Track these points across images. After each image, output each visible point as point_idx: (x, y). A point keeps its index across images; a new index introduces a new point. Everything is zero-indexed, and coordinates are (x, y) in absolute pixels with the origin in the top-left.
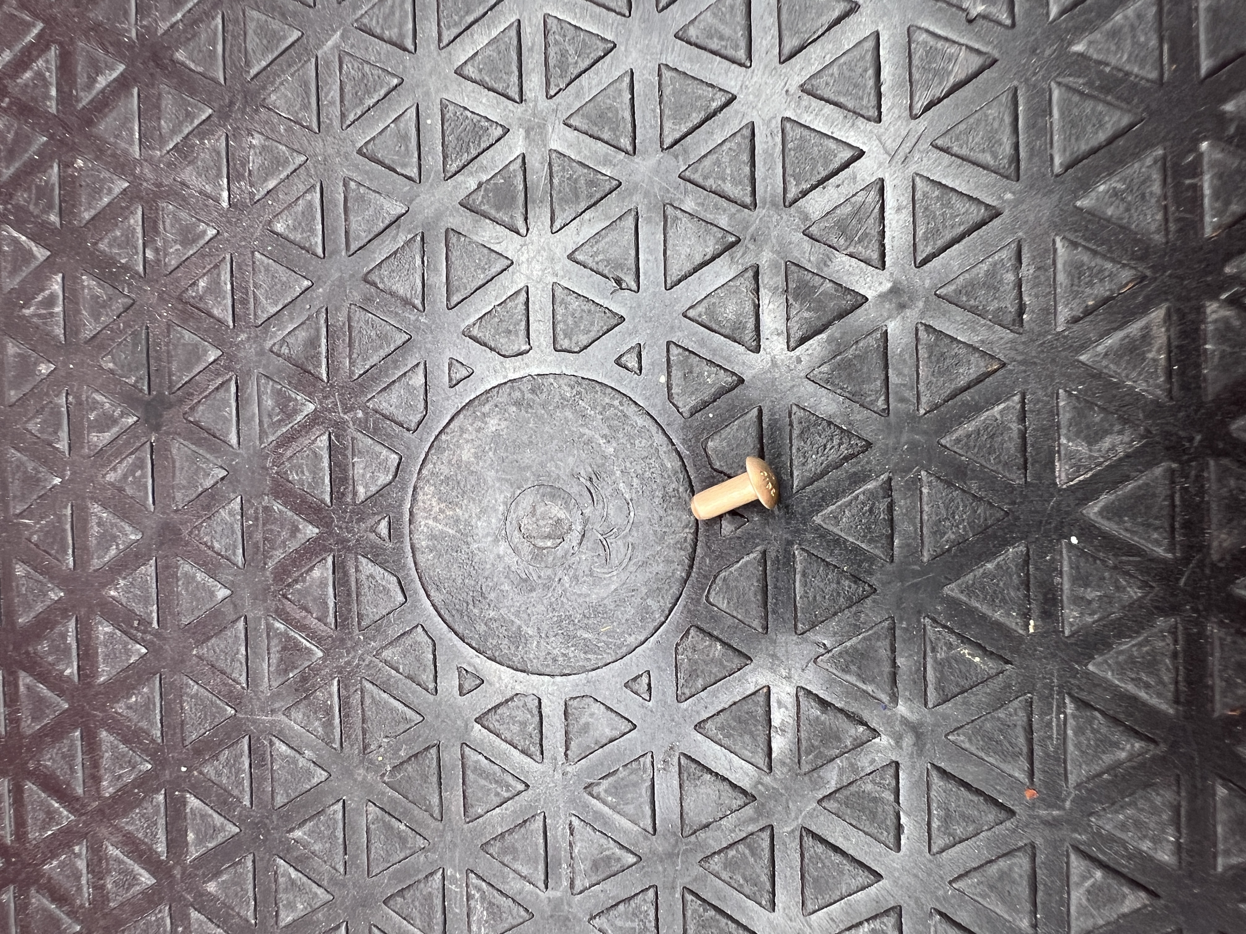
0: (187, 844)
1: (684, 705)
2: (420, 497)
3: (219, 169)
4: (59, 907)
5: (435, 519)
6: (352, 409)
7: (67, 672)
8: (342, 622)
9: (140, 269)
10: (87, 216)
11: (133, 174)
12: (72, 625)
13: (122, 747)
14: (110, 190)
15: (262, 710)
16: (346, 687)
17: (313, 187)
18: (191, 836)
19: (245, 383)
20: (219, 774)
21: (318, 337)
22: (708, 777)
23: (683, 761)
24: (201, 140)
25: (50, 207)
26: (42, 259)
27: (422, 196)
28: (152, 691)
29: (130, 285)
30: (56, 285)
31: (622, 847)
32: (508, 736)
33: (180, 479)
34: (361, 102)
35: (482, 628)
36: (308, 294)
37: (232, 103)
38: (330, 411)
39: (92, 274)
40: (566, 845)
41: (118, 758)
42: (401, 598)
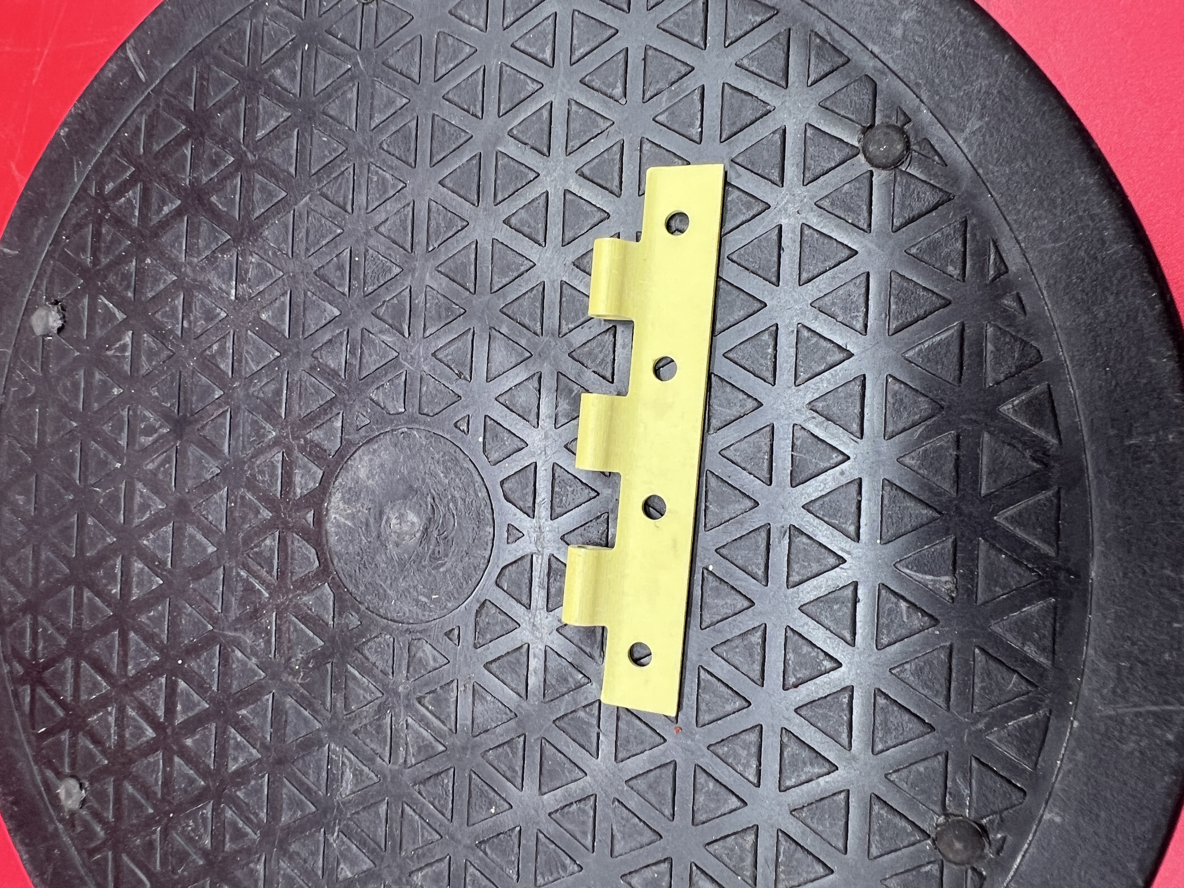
0: (177, 712)
1: (479, 650)
2: (333, 499)
3: (231, 275)
4: (96, 747)
6: (298, 438)
7: (114, 591)
8: (282, 575)
9: (179, 333)
10: (150, 295)
11: (180, 272)
12: (119, 561)
13: (143, 645)
14: (165, 280)
15: (229, 628)
16: (280, 619)
17: (286, 293)
18: (179, 707)
19: (236, 414)
20: (199, 667)
21: (282, 389)
22: (488, 697)
23: (476, 686)
24: (222, 254)
25: (128, 287)
26: (120, 319)
28: (164, 609)
29: (172, 343)
30: (127, 338)
31: (436, 740)
32: (374, 660)
33: (191, 473)
34: (319, 241)
36: (278, 361)
37: (242, 233)
38: (285, 438)
39: (150, 334)
40: (403, 736)
41: (139, 650)
42: (317, 564)
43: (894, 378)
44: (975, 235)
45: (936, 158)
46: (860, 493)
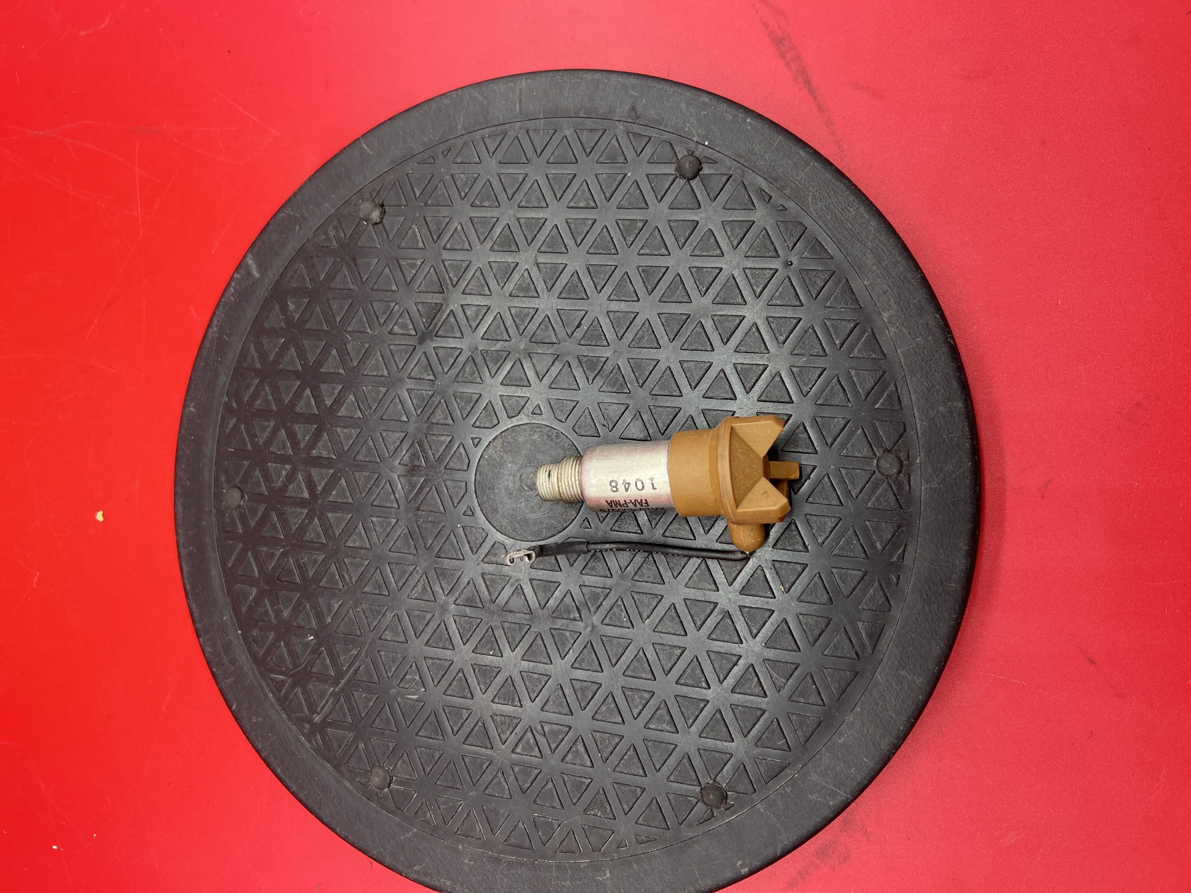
0: (331, 494)
4: (265, 481)
5: (496, 452)
7: (326, 402)
8: (440, 461)
12: (340, 386)
13: (329, 444)
15: (390, 469)
16: (426, 484)
18: (334, 493)
20: (359, 478)
22: (523, 597)
23: (519, 587)
27: (567, 343)
28: (354, 432)
31: (480, 600)
32: (469, 539)
34: (570, 294)
35: (485, 498)
40: (463, 586)
41: (325, 446)
42: (466, 468)
43: (820, 576)
44: (899, 535)
45: (908, 487)
46: (769, 618)
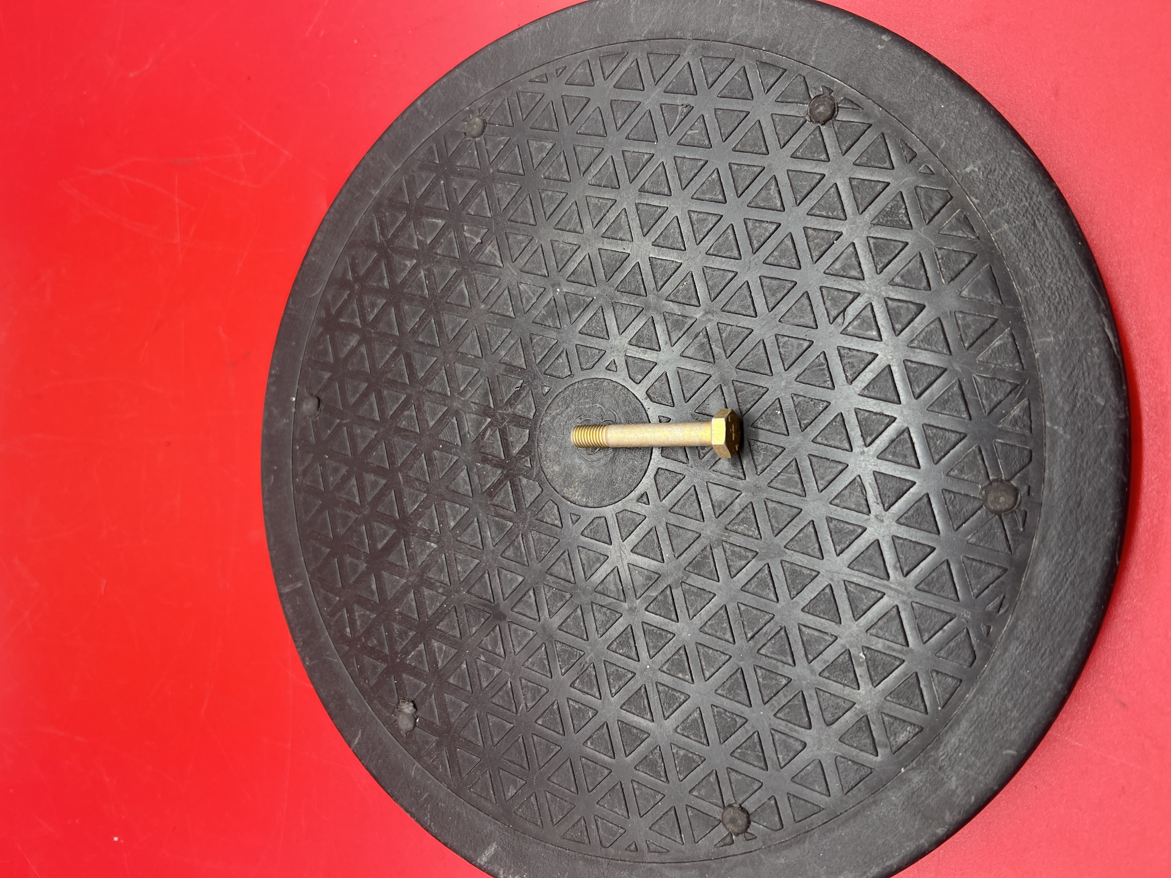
2: (566, 495)
3: (424, 544)
5: (577, 491)
9: (444, 598)
10: (416, 616)
11: (411, 586)
14: (412, 600)
21: (496, 521)
24: (411, 548)
25: (407, 634)
26: (423, 647)
29: (448, 606)
30: (435, 644)
32: (670, 488)
35: (625, 485)
36: (480, 520)
37: (404, 529)
38: (524, 527)
39: (438, 624)
